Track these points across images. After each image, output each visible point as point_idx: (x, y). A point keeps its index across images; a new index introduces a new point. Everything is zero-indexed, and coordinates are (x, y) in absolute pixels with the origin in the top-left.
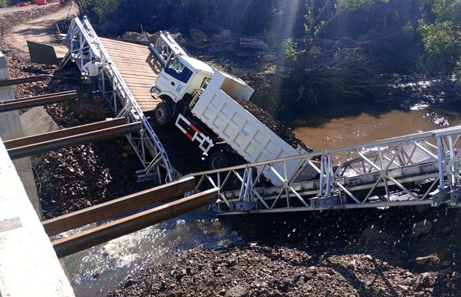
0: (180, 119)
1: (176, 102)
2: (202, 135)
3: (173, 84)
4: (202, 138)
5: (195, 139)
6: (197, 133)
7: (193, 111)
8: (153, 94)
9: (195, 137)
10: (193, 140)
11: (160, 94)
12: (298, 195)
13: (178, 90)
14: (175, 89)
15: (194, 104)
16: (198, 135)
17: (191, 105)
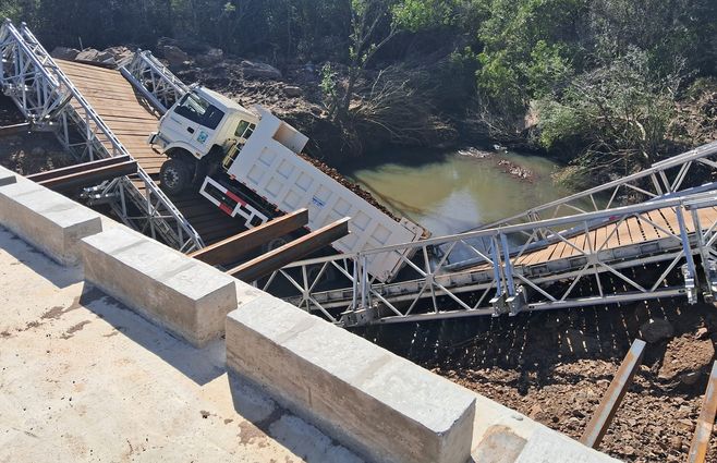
0: (209, 184)
1: (199, 158)
2: (248, 207)
3: (191, 130)
4: (249, 213)
5: (237, 215)
6: (239, 205)
7: (230, 172)
8: (154, 146)
9: (237, 210)
10: (233, 215)
11: (169, 147)
12: (449, 293)
13: (202, 139)
14: (195, 138)
15: (232, 162)
16: (242, 208)
17: (225, 162)
